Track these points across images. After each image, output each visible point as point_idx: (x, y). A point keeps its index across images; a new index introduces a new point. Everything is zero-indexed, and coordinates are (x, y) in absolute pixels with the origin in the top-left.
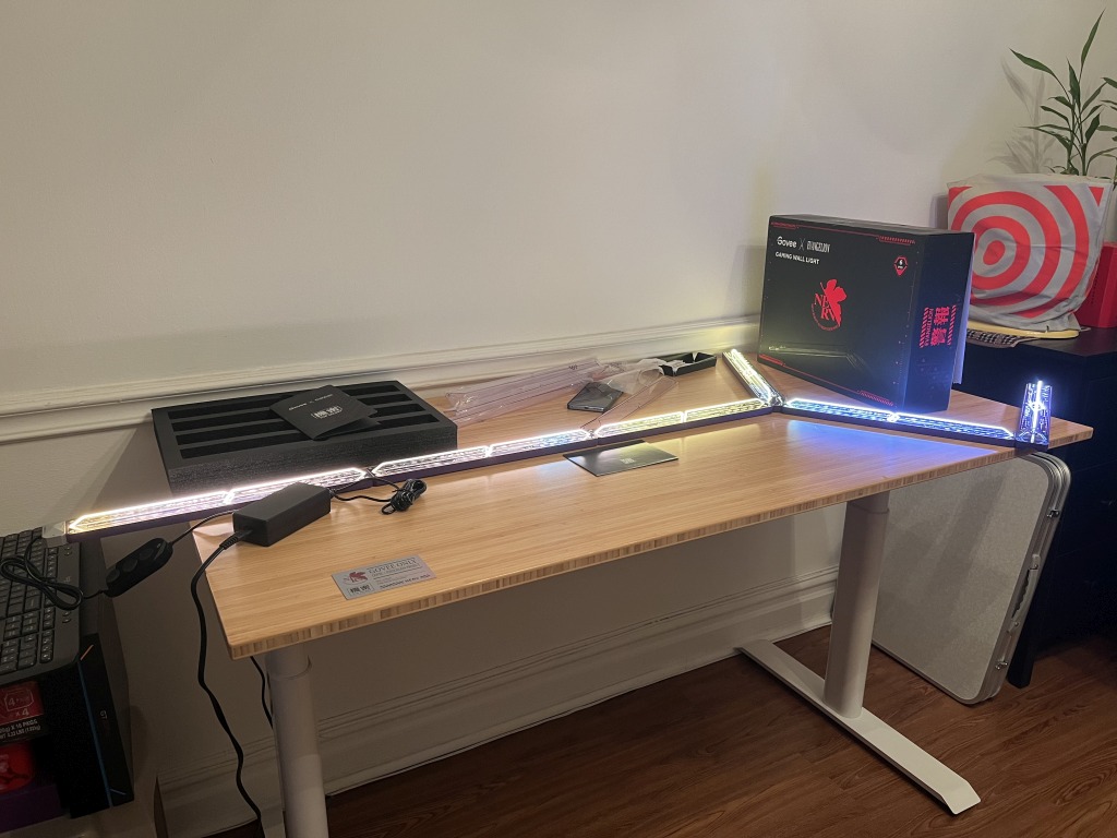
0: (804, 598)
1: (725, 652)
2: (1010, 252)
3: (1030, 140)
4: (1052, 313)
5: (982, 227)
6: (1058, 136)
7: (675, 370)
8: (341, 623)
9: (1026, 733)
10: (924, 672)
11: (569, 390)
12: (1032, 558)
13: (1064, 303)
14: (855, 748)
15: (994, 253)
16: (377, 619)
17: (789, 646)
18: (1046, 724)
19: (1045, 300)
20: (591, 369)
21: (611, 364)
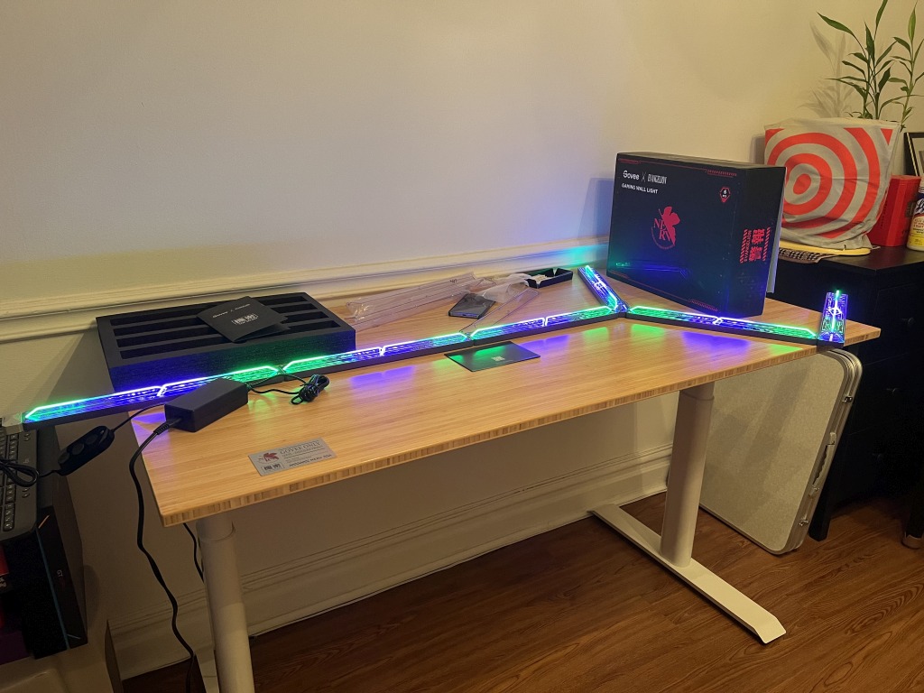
0: (644, 470)
1: (579, 515)
2: (815, 183)
3: (832, 89)
4: (849, 234)
5: (793, 162)
6: (856, 86)
7: (538, 283)
8: (256, 495)
9: (823, 577)
10: (742, 529)
11: (451, 300)
12: (830, 437)
13: (859, 226)
14: (685, 590)
15: (802, 185)
16: (286, 492)
17: (632, 509)
18: (839, 570)
19: (844, 224)
20: (468, 283)
21: (486, 278)
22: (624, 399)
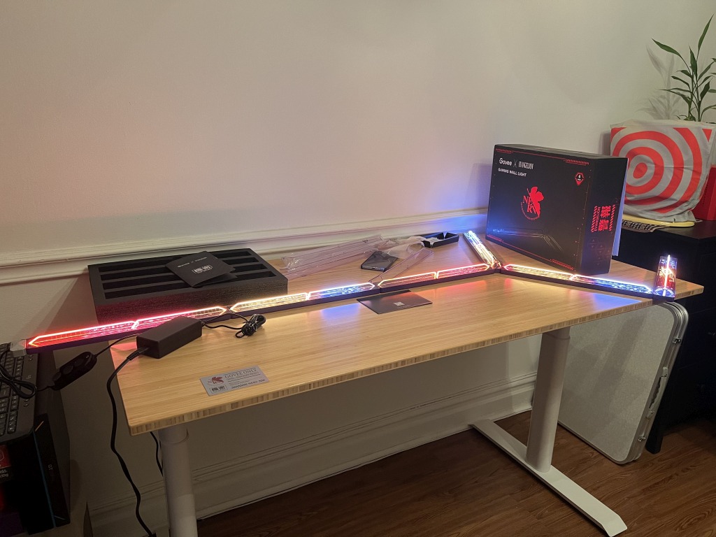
0: (514, 393)
1: (462, 427)
2: (651, 170)
3: (662, 97)
4: (678, 210)
5: (633, 154)
6: (683, 96)
7: (432, 244)
9: (658, 483)
10: (592, 442)
11: (363, 256)
12: (663, 370)
13: (685, 204)
14: (546, 492)
15: (640, 171)
16: (228, 409)
17: (504, 424)
18: (671, 478)
19: (673, 202)
20: (377, 243)
21: (390, 239)
22: (499, 339)
